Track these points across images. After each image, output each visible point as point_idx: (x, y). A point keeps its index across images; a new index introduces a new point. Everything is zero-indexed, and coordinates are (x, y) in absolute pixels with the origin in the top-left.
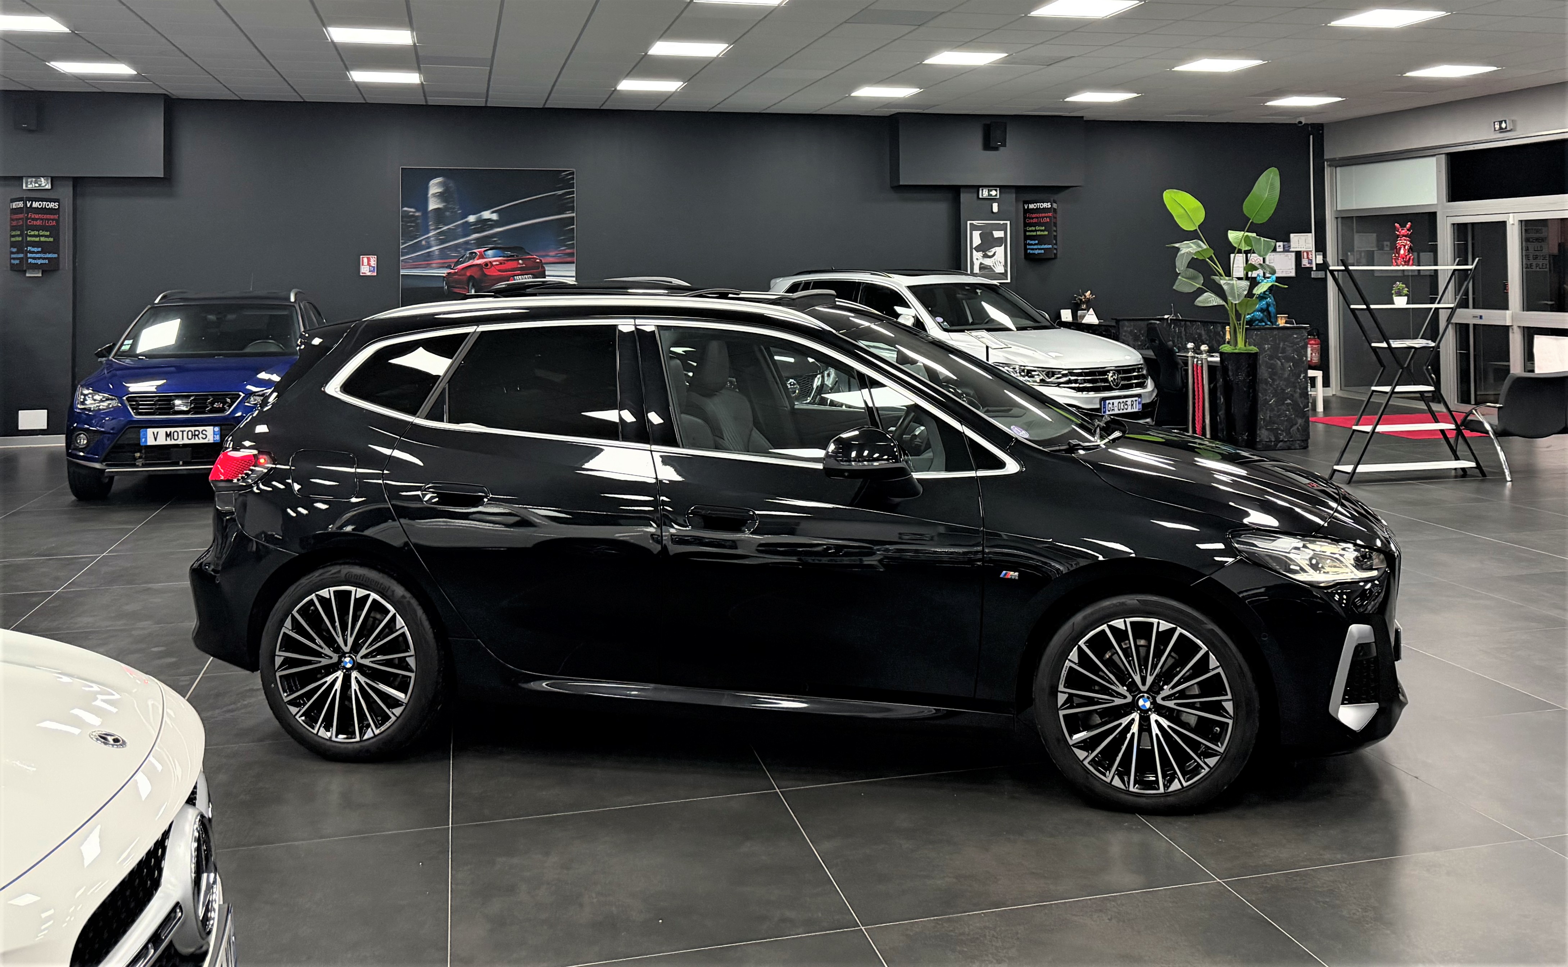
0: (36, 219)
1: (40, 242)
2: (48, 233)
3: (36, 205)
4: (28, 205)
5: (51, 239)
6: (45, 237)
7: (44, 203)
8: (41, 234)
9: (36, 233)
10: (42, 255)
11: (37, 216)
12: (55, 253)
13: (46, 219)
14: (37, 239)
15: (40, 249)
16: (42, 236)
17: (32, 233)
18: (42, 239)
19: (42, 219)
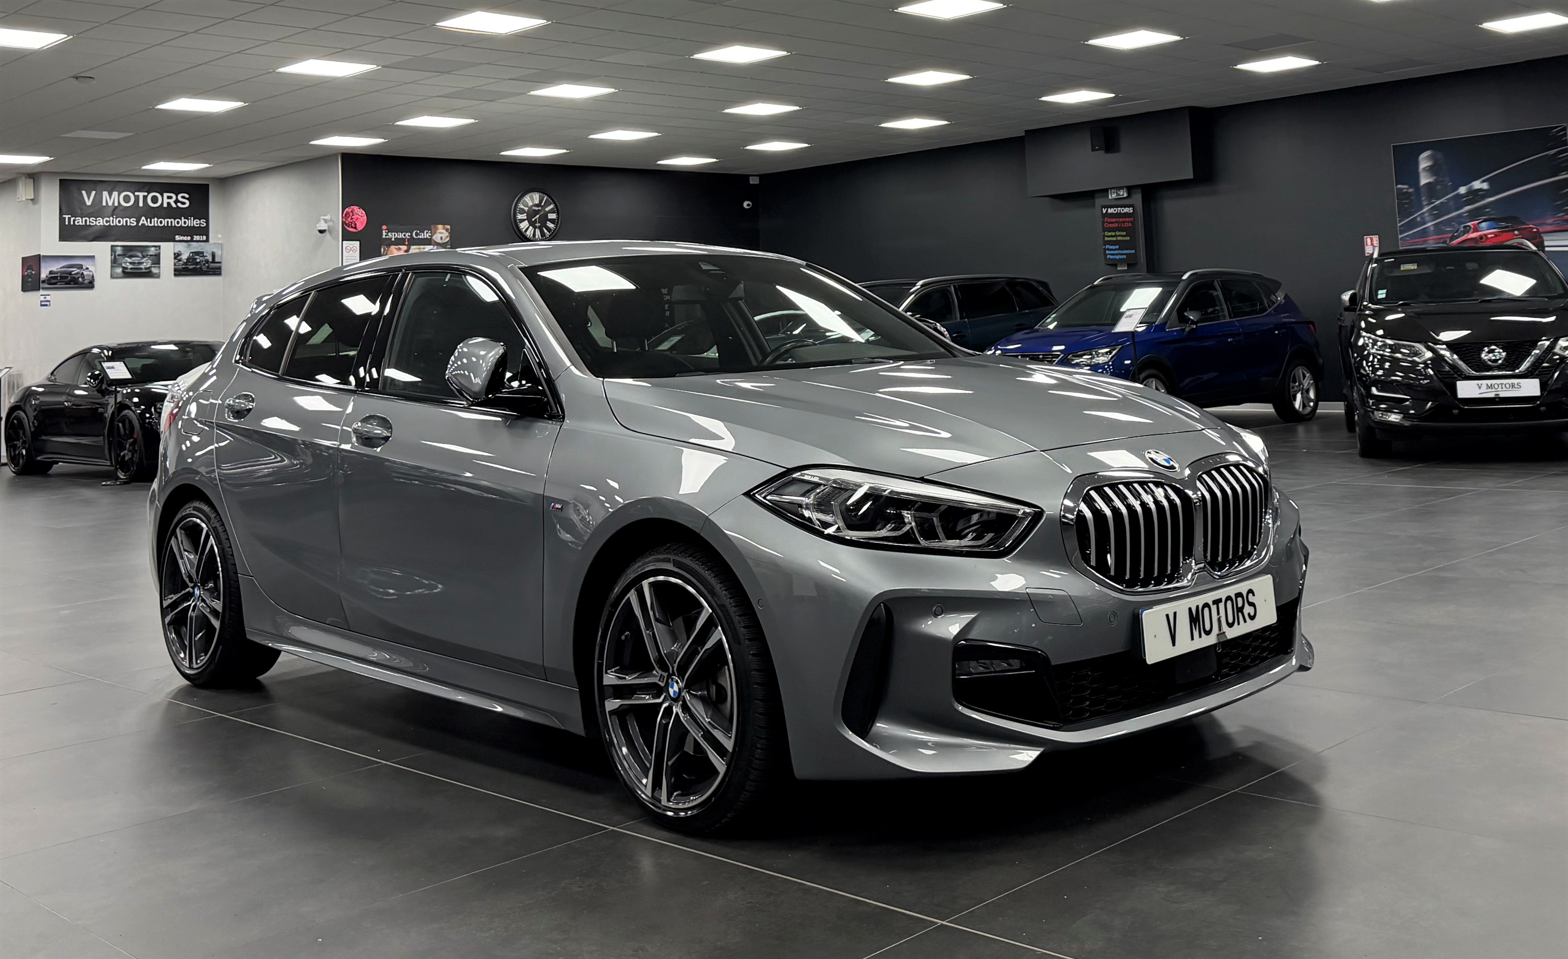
0: (1112, 223)
1: (1118, 240)
2: (1125, 233)
3: (1110, 211)
4: (1104, 212)
5: (1128, 238)
6: (1121, 236)
7: (1119, 209)
8: (1118, 234)
9: (1113, 234)
10: (1120, 252)
11: (1113, 220)
12: (1132, 249)
13: (1122, 222)
14: (1114, 239)
15: (1117, 247)
17: (1110, 234)
19: (1118, 223)
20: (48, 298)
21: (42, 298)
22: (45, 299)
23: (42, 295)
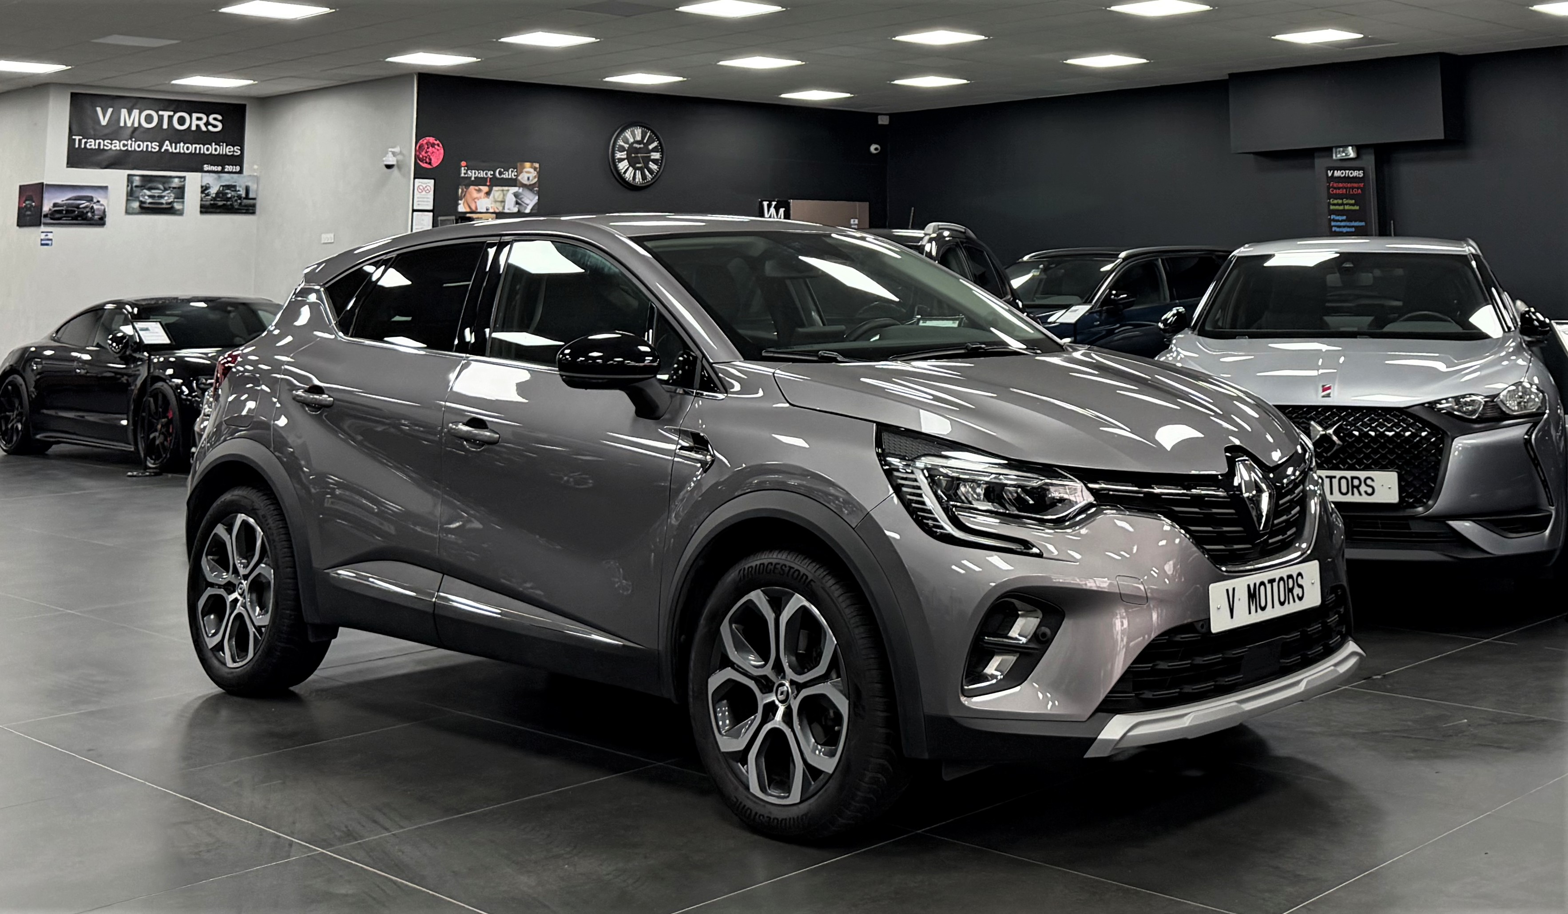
0: (1339, 188)
1: (1344, 210)
2: (1353, 202)
3: (1337, 174)
4: (1330, 175)
5: (1357, 208)
6: (1350, 205)
7: (1347, 172)
8: (1345, 202)
9: (1340, 201)
10: (1348, 224)
11: (1341, 185)
12: (1361, 221)
13: (1350, 188)
14: (1341, 208)
15: (1344, 218)
16: (1347, 204)
17: (1336, 202)
18: (1347, 207)
19: (1346, 188)
20: (50, 236)
21: (43, 236)
22: (47, 237)
23: (42, 232)
